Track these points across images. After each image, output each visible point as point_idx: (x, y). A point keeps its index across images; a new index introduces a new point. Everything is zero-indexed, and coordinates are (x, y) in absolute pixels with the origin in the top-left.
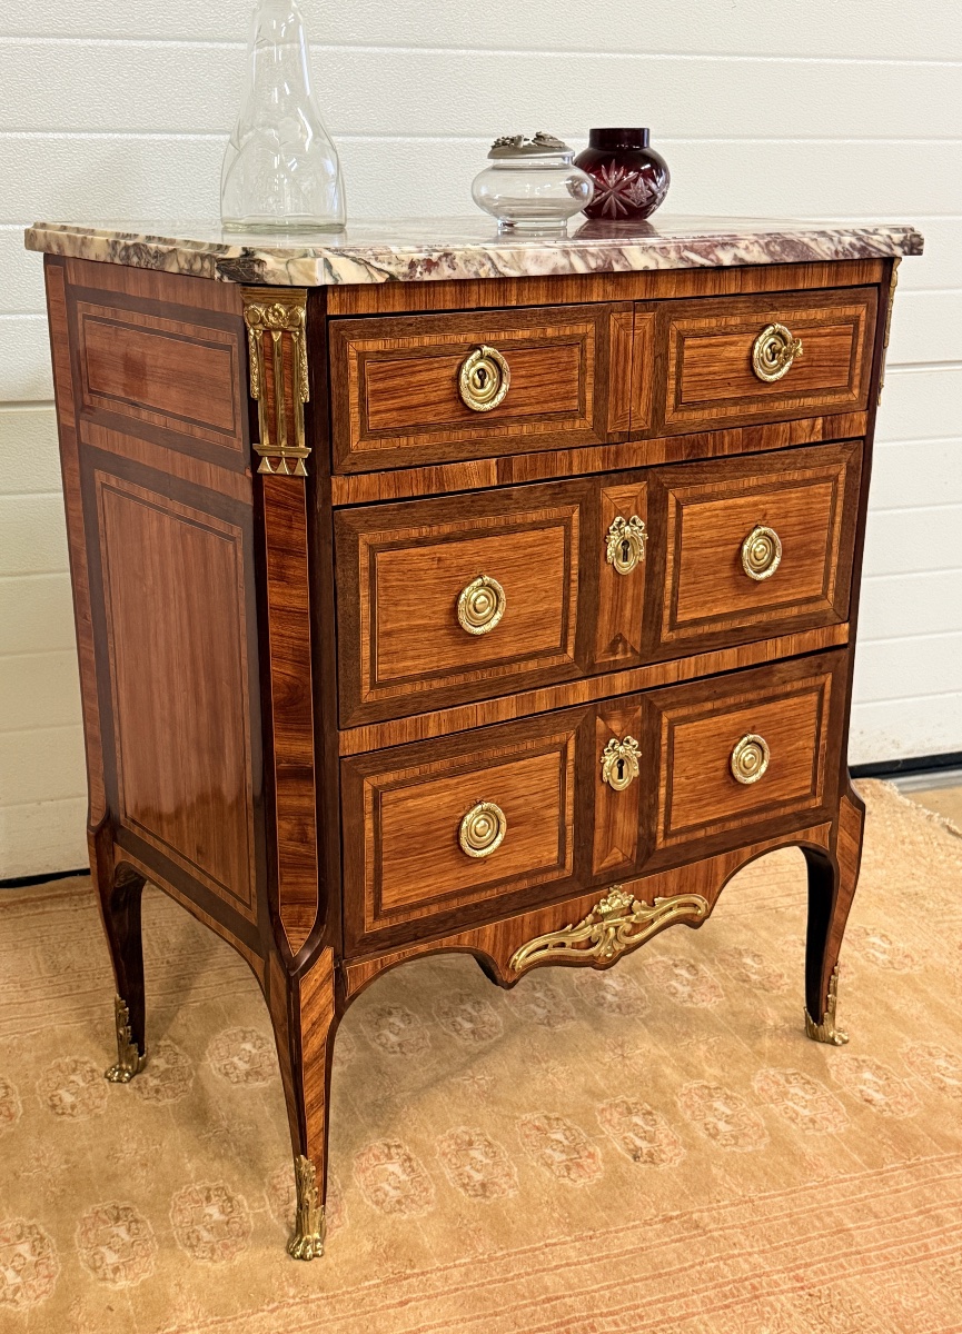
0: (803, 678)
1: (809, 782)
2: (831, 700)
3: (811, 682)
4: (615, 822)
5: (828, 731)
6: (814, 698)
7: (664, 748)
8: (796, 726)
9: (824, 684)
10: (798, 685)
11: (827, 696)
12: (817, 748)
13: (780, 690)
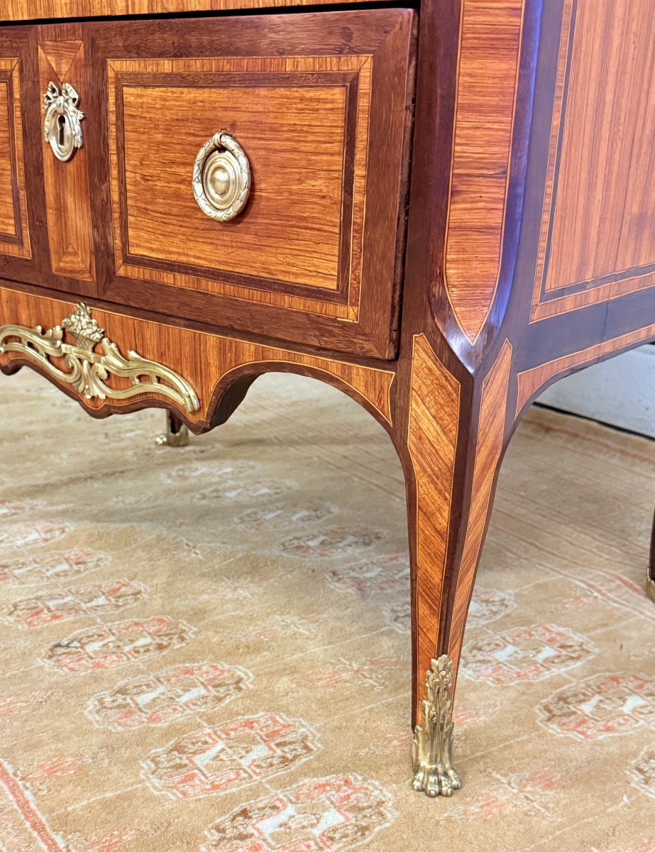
0: (314, 52)
1: (332, 267)
2: (374, 113)
3: (331, 64)
4: (66, 209)
5: (368, 177)
6: (338, 95)
7: (112, 118)
8: (303, 147)
9: (356, 78)
10: (305, 64)
11: (364, 103)
12: (347, 206)
13: (273, 65)
